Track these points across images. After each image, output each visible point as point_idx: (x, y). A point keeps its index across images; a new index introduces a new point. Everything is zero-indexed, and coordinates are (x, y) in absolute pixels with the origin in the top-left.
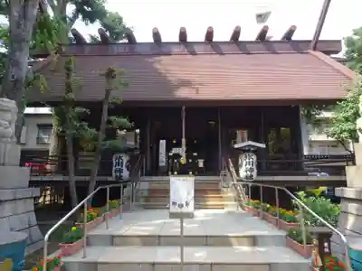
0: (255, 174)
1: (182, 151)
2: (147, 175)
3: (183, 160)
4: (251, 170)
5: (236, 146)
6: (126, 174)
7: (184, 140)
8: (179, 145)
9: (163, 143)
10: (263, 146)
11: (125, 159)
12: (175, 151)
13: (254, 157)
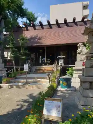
0: (63, 64)
1: (45, 59)
2: (36, 65)
4: (62, 63)
5: (57, 57)
6: (29, 65)
7: (45, 56)
8: (44, 57)
9: (41, 57)
10: (64, 57)
11: (29, 61)
13: (63, 60)
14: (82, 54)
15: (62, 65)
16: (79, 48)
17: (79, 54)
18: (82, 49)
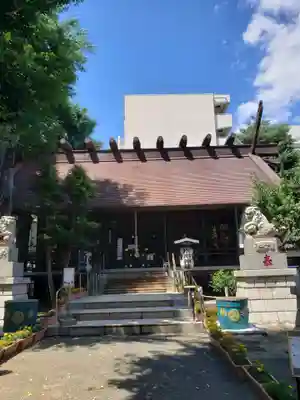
0: (192, 264)
1: (135, 247)
2: (106, 268)
3: (137, 255)
4: (189, 261)
5: (176, 242)
6: (89, 267)
7: (136, 238)
8: (133, 243)
9: (120, 242)
10: (198, 242)
12: (130, 247)
13: (191, 252)
14: (258, 233)
15: (188, 267)
16: (251, 218)
17: (252, 234)
18: (259, 222)
